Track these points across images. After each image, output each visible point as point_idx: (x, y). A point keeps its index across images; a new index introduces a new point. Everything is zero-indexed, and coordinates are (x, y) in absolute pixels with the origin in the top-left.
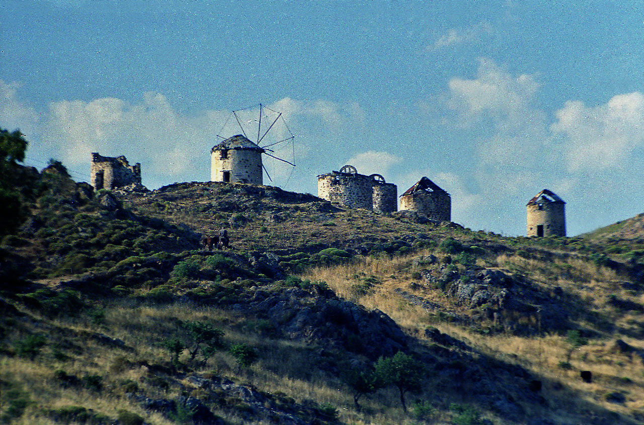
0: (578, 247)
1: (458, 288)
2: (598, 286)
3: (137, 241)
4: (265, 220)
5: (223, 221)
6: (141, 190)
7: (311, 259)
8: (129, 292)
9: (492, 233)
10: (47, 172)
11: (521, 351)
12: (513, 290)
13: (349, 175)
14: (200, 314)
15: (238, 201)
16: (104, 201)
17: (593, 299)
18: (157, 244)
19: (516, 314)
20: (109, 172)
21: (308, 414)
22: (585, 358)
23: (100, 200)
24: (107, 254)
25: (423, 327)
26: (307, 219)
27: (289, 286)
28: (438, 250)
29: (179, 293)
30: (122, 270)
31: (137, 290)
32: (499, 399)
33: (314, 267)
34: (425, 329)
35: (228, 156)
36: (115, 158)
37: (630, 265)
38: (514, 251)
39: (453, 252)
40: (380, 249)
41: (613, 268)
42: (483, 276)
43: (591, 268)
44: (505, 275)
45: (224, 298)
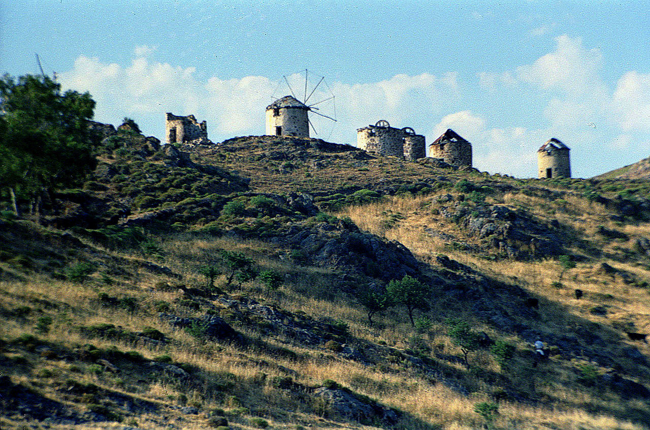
0: (580, 186)
1: (469, 222)
2: (590, 218)
3: (194, 185)
4: (309, 167)
5: (274, 168)
6: (207, 143)
7: (346, 199)
8: (186, 228)
9: (507, 176)
10: (122, 129)
11: (521, 274)
12: (516, 223)
13: (383, 128)
14: (243, 246)
15: (287, 151)
16: (168, 152)
17: (585, 230)
18: (210, 188)
19: (518, 243)
20: (181, 129)
21: (323, 329)
22: (575, 279)
23: (165, 152)
24: (169, 196)
25: (435, 254)
26: (345, 166)
27: (319, 221)
28: (454, 189)
29: (227, 229)
30: (180, 209)
31: (193, 226)
32: (496, 314)
33: (349, 206)
34: (437, 256)
35: (280, 113)
36: (185, 117)
37: (618, 201)
38: (518, 190)
39: (467, 191)
40: (405, 190)
41: (602, 203)
42: (491, 211)
43: (584, 204)
44: (509, 210)
45: (264, 232)
